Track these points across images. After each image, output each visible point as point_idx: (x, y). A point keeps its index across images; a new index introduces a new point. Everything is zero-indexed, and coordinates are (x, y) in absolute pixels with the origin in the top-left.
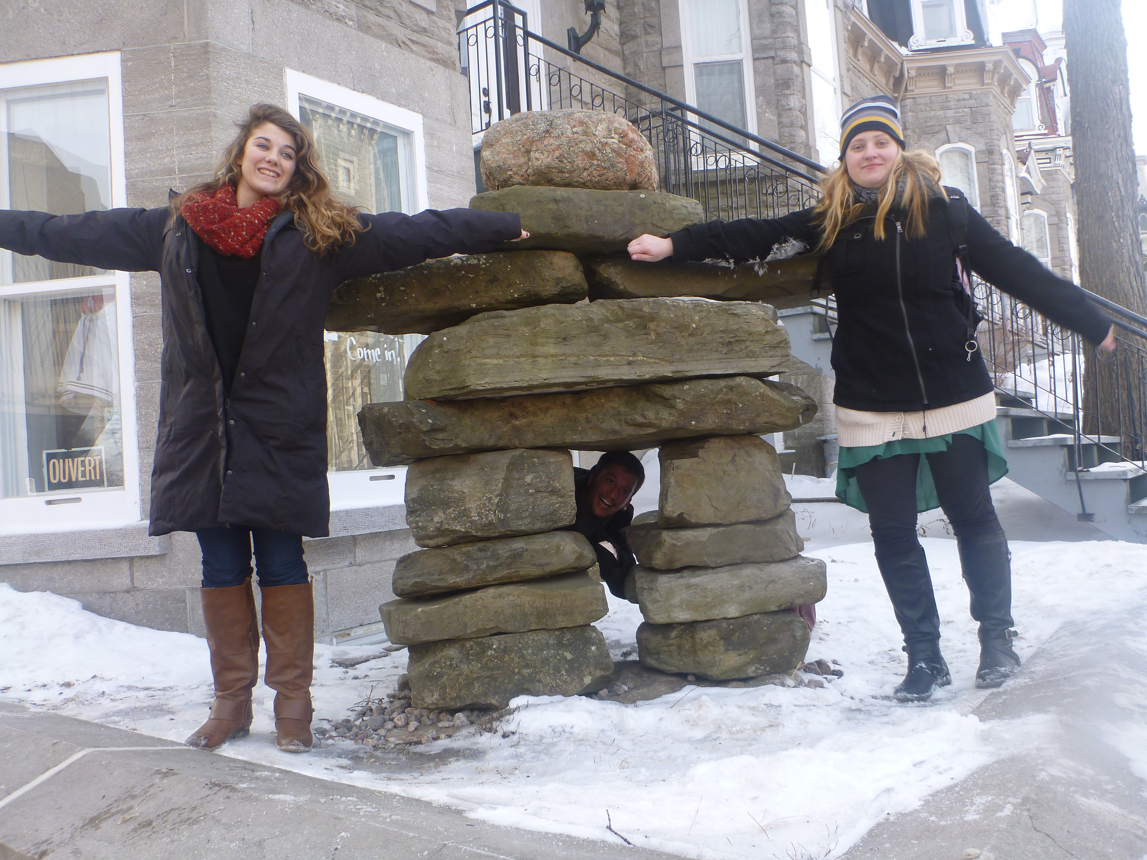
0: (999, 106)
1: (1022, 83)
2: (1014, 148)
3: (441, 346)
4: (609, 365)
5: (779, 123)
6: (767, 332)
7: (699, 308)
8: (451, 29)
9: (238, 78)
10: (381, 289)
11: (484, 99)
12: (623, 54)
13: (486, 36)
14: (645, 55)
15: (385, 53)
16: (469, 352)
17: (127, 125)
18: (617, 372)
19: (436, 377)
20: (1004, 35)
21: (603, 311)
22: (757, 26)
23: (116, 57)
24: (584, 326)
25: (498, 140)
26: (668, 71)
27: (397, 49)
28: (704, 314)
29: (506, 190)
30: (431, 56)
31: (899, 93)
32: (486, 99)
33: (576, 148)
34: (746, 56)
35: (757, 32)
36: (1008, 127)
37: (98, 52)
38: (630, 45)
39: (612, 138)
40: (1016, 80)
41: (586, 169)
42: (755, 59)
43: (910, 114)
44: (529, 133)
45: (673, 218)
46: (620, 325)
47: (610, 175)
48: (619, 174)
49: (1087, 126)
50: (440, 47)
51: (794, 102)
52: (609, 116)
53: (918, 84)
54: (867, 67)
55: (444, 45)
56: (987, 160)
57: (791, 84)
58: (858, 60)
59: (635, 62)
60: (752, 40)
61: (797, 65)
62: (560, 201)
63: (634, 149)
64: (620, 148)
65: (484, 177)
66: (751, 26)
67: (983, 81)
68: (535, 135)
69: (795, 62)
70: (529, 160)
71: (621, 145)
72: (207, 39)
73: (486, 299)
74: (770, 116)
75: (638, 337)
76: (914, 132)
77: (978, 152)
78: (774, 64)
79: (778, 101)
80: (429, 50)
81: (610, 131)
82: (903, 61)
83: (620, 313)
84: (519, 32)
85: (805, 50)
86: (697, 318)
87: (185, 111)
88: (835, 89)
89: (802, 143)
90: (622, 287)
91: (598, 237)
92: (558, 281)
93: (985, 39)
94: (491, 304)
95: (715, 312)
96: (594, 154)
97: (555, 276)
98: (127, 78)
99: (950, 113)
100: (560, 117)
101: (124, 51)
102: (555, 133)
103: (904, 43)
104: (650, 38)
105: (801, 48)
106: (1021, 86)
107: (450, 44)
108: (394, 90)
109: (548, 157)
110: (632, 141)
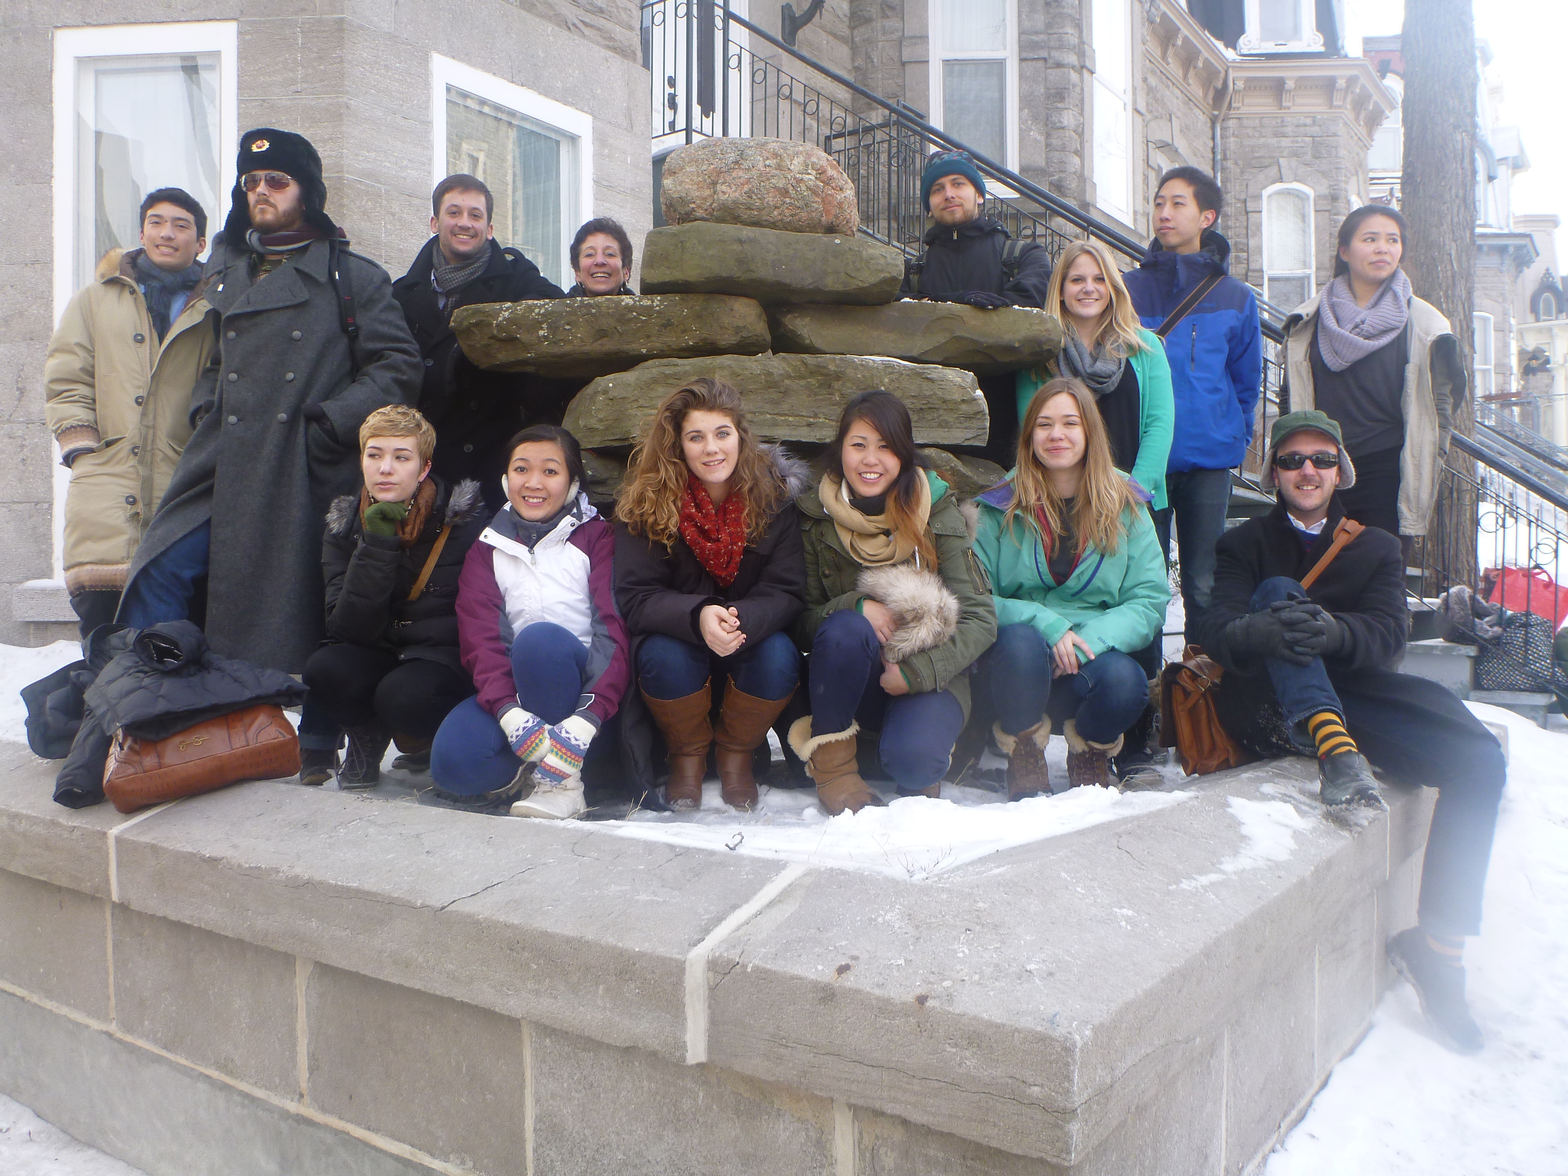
0: (1352, 137)
1: (1383, 107)
2: (1368, 194)
3: (605, 392)
4: (788, 425)
5: (1047, 145)
6: (963, 401)
7: (890, 370)
8: (634, 11)
9: (376, 63)
10: (544, 326)
11: (669, 90)
12: (853, 39)
13: (676, 15)
14: (880, 44)
15: (551, 38)
16: (636, 400)
17: (241, 111)
18: (795, 433)
19: (600, 426)
20: (1367, 41)
21: (785, 365)
22: (1027, 16)
23: (231, 28)
24: (763, 381)
25: (682, 169)
26: (908, 68)
27: (566, 32)
28: (894, 376)
29: (687, 225)
30: (607, 43)
31: (1219, 109)
32: (672, 91)
33: (767, 183)
34: (1010, 54)
35: (1027, 24)
36: (1361, 166)
37: (210, 20)
38: (862, 29)
39: (809, 174)
40: (1376, 103)
41: (776, 207)
42: (1022, 60)
43: (1232, 139)
44: (716, 163)
45: (869, 268)
46: (803, 382)
47: (804, 215)
48: (814, 214)
49: (1419, 180)
50: (619, 32)
51: (1068, 118)
52: (808, 148)
53: (1246, 101)
54: (1180, 73)
55: (624, 30)
56: (1329, 208)
57: (1066, 95)
58: (1168, 64)
59: (867, 53)
60: (1021, 33)
61: (1075, 71)
62: (745, 242)
63: (832, 187)
64: (817, 186)
65: (664, 207)
66: (1019, 16)
67: (1332, 101)
68: (723, 165)
69: (1073, 67)
70: (715, 193)
71: (818, 183)
72: (342, 13)
73: (658, 345)
74: (1036, 135)
75: (821, 397)
76: (1236, 164)
77: (1318, 198)
78: (1047, 68)
79: (1048, 117)
80: (605, 35)
81: (807, 166)
82: (1228, 67)
83: (802, 369)
84: (719, 12)
85: (1088, 52)
86: (886, 380)
87: (312, 99)
88: (1125, 105)
89: (1075, 173)
90: (808, 342)
91: (785, 284)
92: (738, 330)
93: (1340, 46)
94: (662, 350)
95: (908, 375)
96: (787, 192)
97: (735, 324)
98: (244, 54)
99: (1285, 142)
100: (751, 147)
101: (242, 22)
102: (745, 165)
103: (1232, 43)
104: (888, 23)
105: (1082, 50)
106: (1383, 112)
107: (631, 28)
108: (559, 84)
109: (735, 191)
110: (831, 178)
